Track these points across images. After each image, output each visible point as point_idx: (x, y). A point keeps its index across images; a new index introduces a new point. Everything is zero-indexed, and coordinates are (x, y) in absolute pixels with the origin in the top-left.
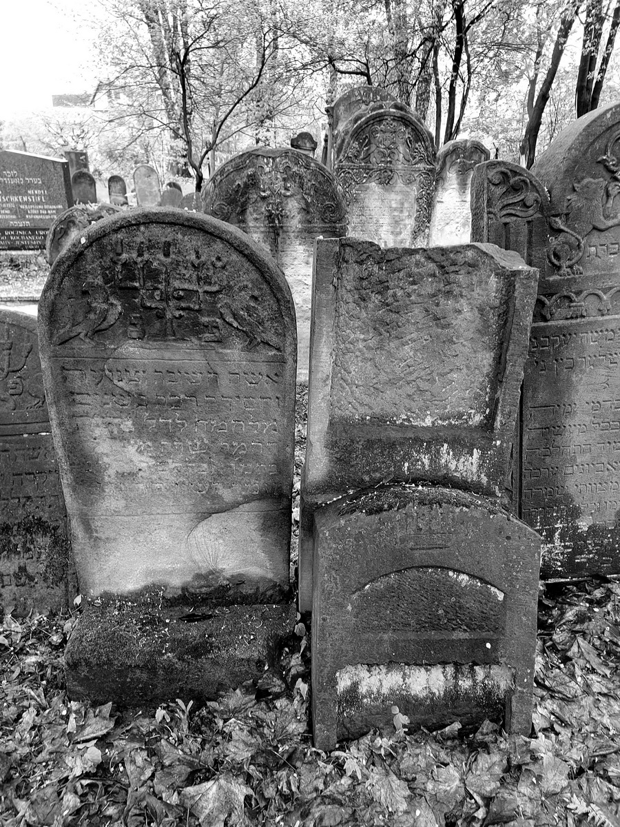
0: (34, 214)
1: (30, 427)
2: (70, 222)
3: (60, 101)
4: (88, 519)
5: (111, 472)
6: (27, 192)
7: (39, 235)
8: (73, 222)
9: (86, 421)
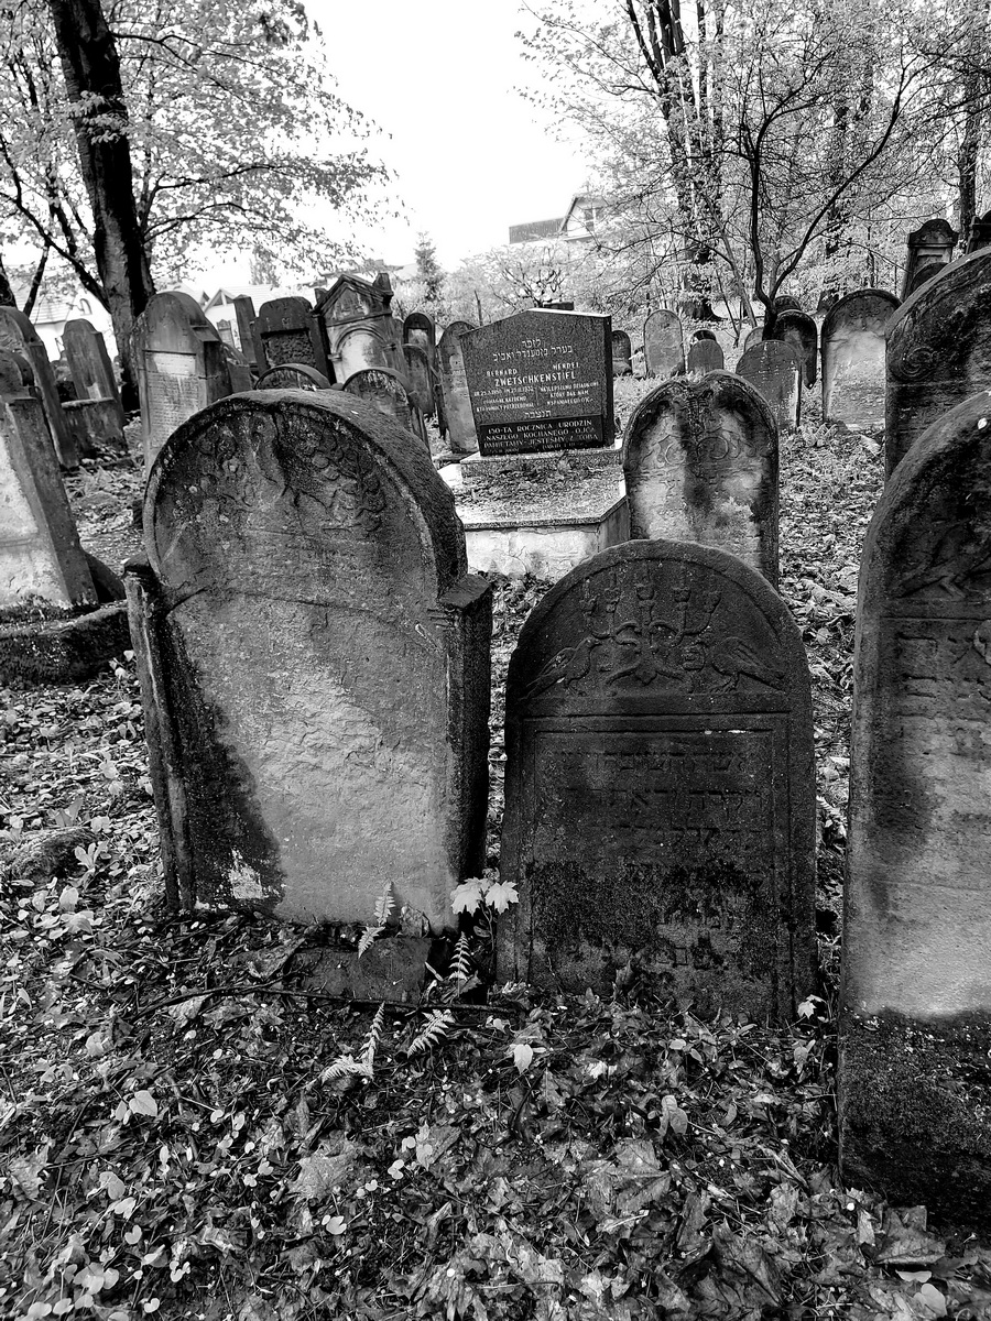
0: (558, 399)
1: (715, 720)
2: (662, 403)
3: (520, 233)
4: (885, 885)
5: (945, 811)
6: (551, 367)
7: (563, 428)
8: (666, 404)
9: (920, 722)
